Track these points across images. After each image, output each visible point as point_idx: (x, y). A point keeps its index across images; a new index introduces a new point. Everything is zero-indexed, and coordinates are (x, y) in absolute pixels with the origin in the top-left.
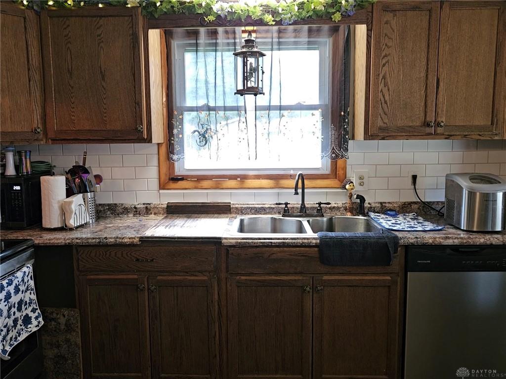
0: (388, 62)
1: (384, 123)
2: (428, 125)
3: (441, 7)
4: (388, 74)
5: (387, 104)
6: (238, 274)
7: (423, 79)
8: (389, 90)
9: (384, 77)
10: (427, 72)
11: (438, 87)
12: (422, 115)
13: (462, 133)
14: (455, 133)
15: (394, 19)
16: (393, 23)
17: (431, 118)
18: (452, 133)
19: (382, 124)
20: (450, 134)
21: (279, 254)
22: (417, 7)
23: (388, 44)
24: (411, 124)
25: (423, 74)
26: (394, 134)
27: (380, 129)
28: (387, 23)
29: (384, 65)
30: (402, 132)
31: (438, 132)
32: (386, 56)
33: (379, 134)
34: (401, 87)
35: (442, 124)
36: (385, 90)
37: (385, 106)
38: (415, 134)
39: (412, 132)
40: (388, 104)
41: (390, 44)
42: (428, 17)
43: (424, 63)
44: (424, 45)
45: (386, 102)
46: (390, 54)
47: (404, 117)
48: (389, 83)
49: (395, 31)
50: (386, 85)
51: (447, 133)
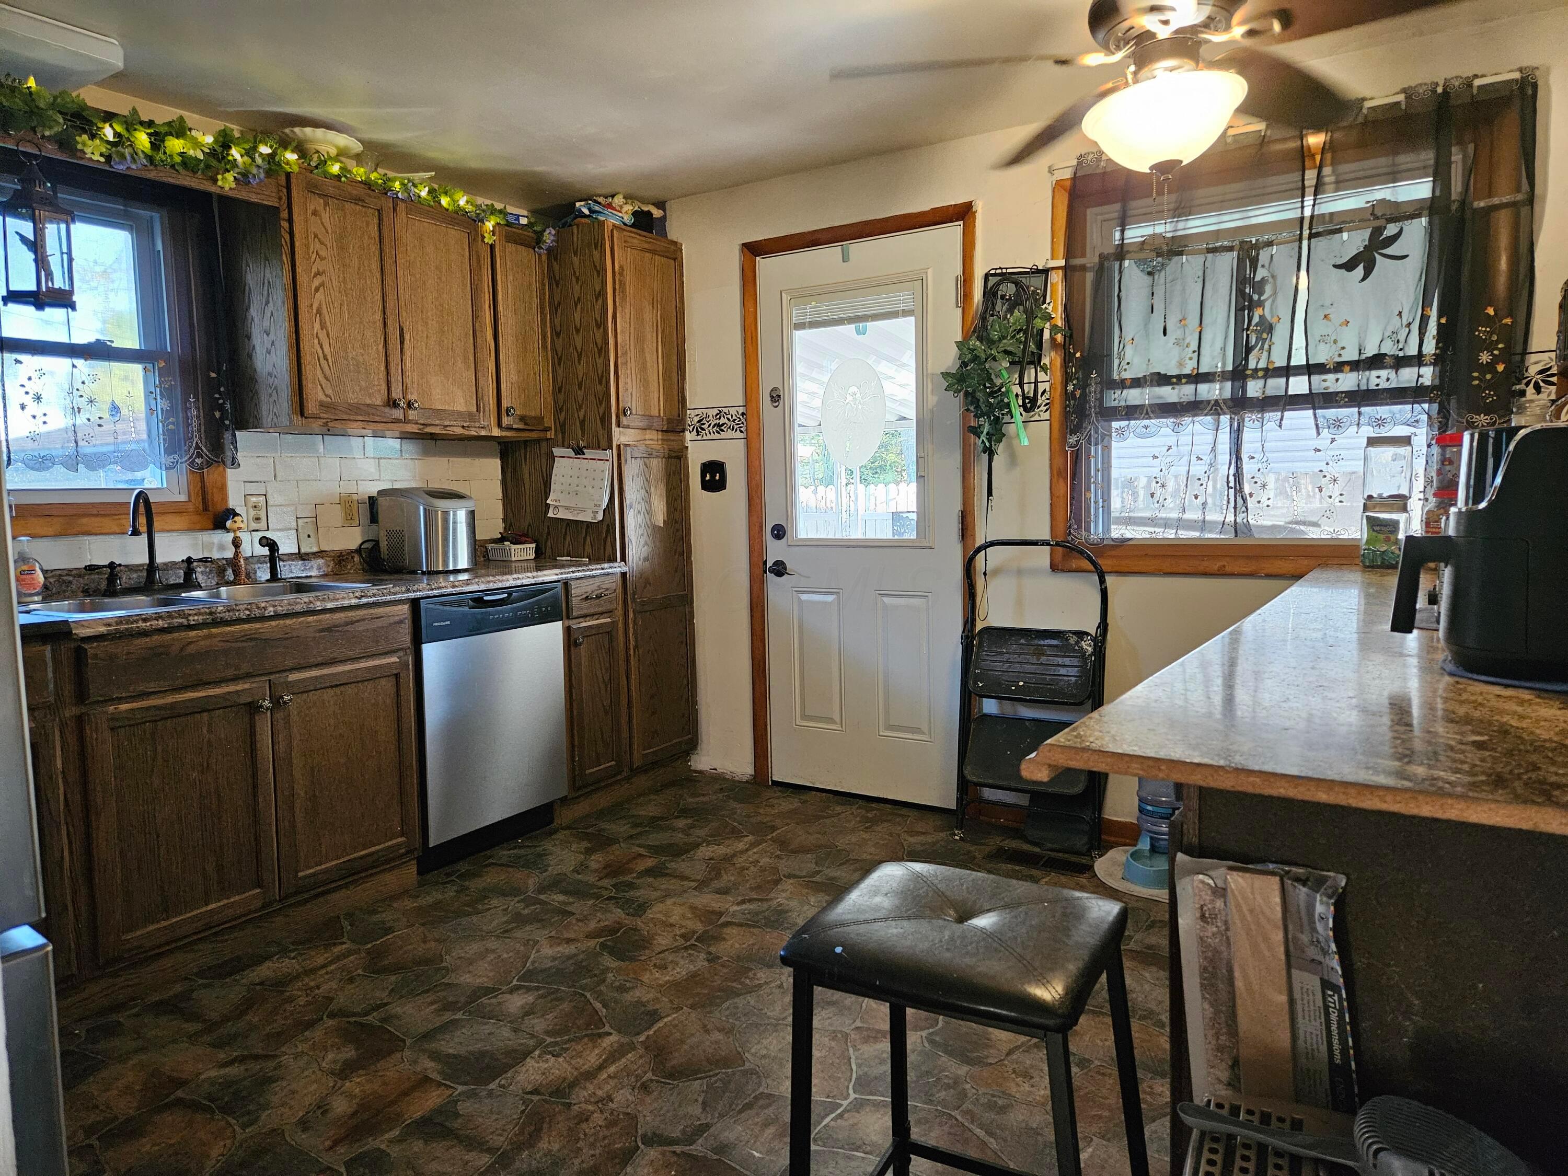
0: (322, 284)
1: (327, 396)
2: (395, 405)
3: (395, 209)
4: (324, 307)
5: (327, 360)
6: (111, 701)
7: (380, 324)
8: (328, 335)
9: (319, 311)
10: (384, 313)
11: (402, 343)
12: (384, 386)
13: (441, 422)
14: (433, 422)
15: (325, 209)
16: (326, 216)
17: (396, 393)
18: (429, 422)
19: (323, 397)
20: (426, 422)
21: (202, 643)
22: (360, 200)
23: (321, 253)
24: (368, 402)
25: (378, 316)
26: (345, 417)
27: (322, 404)
28: (315, 213)
29: (317, 290)
30: (356, 414)
31: (411, 418)
32: (318, 273)
33: (322, 415)
34: (347, 335)
35: (416, 405)
36: (323, 335)
37: (323, 361)
38: (377, 419)
39: (373, 415)
40: (330, 360)
41: (323, 253)
42: (376, 221)
43: (379, 297)
44: (375, 266)
45: (325, 358)
46: (324, 272)
47: (357, 389)
48: (328, 324)
49: (330, 231)
50: (323, 326)
51: (421, 421)
